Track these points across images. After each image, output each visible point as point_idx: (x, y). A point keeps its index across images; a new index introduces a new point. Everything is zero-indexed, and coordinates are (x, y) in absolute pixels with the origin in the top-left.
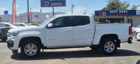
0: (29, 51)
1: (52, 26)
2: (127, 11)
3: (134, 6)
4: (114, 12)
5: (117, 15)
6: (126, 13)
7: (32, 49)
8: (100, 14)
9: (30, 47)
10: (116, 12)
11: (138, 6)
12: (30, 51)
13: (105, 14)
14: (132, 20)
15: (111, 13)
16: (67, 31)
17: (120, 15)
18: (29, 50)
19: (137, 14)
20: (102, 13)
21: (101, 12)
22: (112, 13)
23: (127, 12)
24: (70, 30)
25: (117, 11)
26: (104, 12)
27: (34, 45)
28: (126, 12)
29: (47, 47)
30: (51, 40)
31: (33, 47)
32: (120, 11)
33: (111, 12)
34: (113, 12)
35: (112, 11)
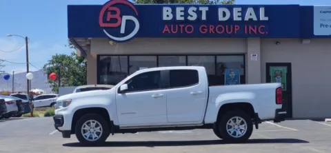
2: (262, 11)
4: (186, 14)
5: (208, 35)
6: (259, 22)
8: (102, 25)
10: (199, 13)
13: (130, 26)
14: (289, 65)
15: (167, 22)
17: (225, 36)
19: (318, 31)
20: (114, 21)
21: (109, 16)
22: (174, 21)
23: (263, 17)
25: (204, 10)
26: (125, 18)
28: (258, 15)
32: (220, 11)
33: (171, 17)
34: (179, 17)
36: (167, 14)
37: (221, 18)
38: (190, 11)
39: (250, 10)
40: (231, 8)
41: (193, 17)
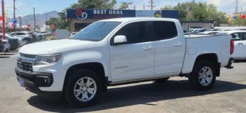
0: (82, 92)
1: (126, 41)
3: (123, 4)
4: (100, 12)
7: (87, 88)
9: (84, 84)
10: (104, 12)
11: (129, 4)
12: (84, 92)
15: (95, 15)
16: (146, 50)
18: (82, 90)
20: (80, 14)
23: (121, 13)
24: (150, 47)
25: (105, 11)
26: (83, 13)
27: (91, 81)
28: (120, 12)
29: (113, 81)
30: (120, 68)
31: (89, 83)
32: (110, 11)
34: (98, 13)
35: (97, 11)
36: (95, 12)
37: (110, 13)
38: (101, 11)
39: (118, 11)
40: (113, 10)
41: (102, 13)
